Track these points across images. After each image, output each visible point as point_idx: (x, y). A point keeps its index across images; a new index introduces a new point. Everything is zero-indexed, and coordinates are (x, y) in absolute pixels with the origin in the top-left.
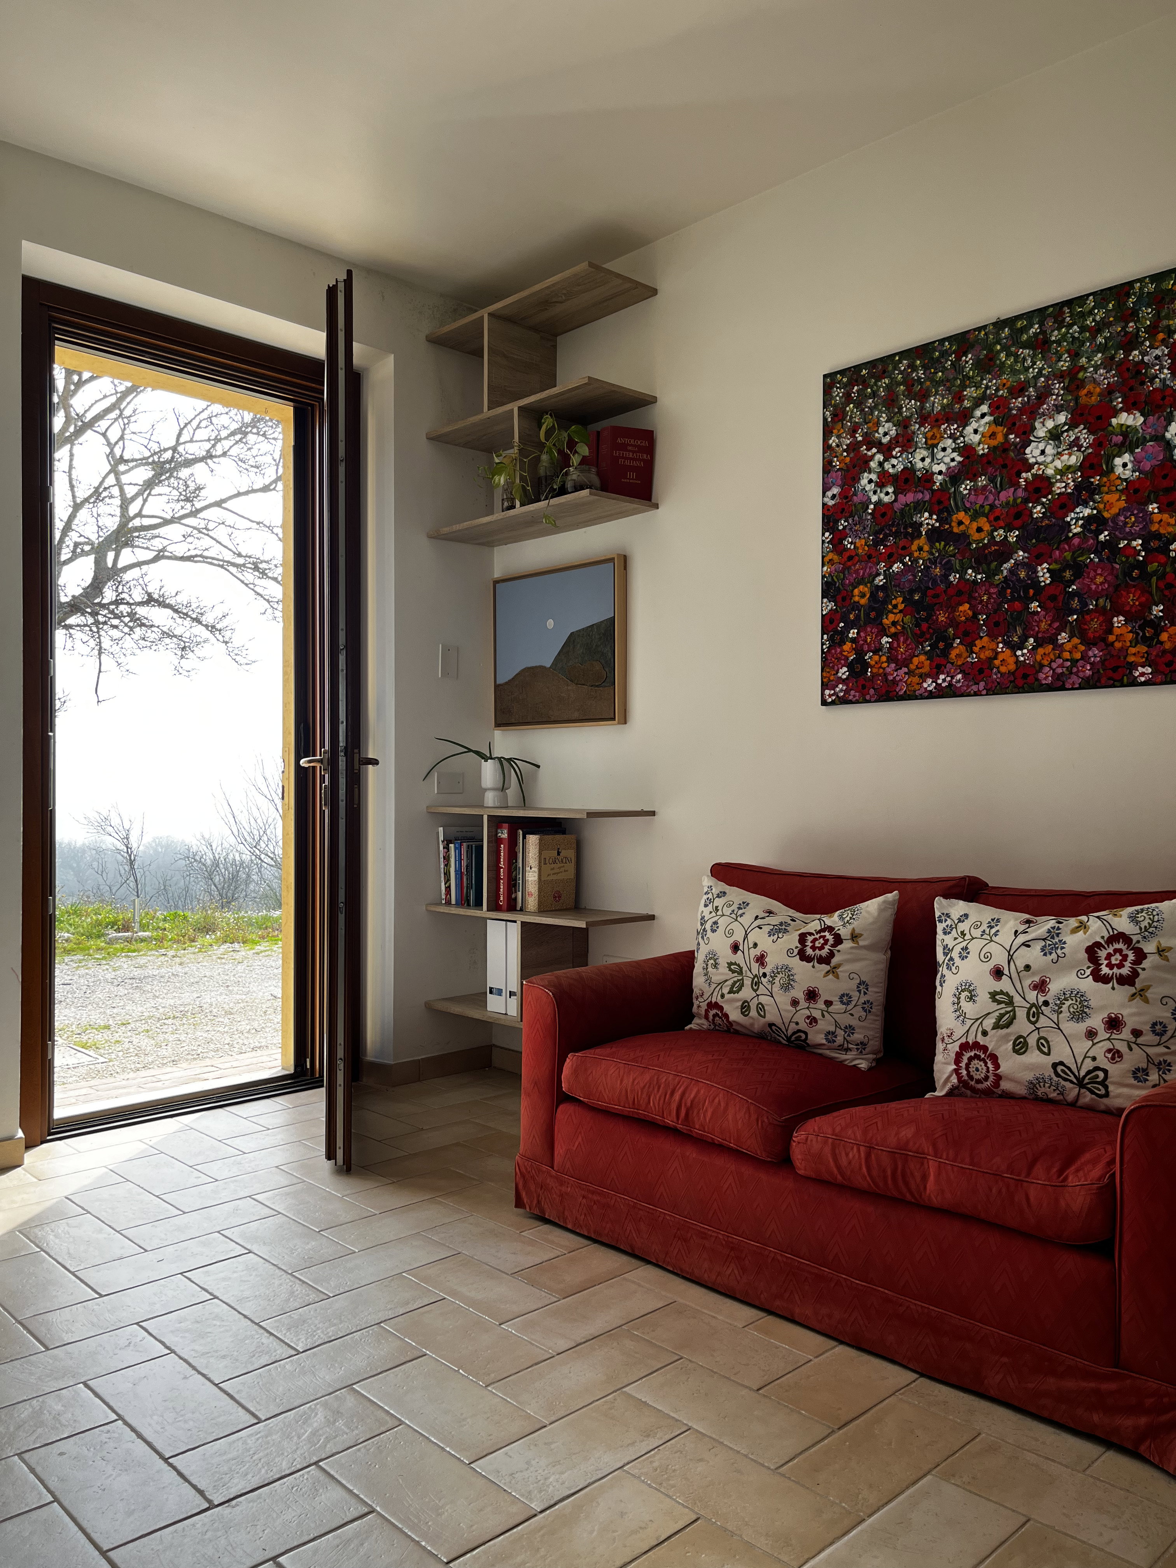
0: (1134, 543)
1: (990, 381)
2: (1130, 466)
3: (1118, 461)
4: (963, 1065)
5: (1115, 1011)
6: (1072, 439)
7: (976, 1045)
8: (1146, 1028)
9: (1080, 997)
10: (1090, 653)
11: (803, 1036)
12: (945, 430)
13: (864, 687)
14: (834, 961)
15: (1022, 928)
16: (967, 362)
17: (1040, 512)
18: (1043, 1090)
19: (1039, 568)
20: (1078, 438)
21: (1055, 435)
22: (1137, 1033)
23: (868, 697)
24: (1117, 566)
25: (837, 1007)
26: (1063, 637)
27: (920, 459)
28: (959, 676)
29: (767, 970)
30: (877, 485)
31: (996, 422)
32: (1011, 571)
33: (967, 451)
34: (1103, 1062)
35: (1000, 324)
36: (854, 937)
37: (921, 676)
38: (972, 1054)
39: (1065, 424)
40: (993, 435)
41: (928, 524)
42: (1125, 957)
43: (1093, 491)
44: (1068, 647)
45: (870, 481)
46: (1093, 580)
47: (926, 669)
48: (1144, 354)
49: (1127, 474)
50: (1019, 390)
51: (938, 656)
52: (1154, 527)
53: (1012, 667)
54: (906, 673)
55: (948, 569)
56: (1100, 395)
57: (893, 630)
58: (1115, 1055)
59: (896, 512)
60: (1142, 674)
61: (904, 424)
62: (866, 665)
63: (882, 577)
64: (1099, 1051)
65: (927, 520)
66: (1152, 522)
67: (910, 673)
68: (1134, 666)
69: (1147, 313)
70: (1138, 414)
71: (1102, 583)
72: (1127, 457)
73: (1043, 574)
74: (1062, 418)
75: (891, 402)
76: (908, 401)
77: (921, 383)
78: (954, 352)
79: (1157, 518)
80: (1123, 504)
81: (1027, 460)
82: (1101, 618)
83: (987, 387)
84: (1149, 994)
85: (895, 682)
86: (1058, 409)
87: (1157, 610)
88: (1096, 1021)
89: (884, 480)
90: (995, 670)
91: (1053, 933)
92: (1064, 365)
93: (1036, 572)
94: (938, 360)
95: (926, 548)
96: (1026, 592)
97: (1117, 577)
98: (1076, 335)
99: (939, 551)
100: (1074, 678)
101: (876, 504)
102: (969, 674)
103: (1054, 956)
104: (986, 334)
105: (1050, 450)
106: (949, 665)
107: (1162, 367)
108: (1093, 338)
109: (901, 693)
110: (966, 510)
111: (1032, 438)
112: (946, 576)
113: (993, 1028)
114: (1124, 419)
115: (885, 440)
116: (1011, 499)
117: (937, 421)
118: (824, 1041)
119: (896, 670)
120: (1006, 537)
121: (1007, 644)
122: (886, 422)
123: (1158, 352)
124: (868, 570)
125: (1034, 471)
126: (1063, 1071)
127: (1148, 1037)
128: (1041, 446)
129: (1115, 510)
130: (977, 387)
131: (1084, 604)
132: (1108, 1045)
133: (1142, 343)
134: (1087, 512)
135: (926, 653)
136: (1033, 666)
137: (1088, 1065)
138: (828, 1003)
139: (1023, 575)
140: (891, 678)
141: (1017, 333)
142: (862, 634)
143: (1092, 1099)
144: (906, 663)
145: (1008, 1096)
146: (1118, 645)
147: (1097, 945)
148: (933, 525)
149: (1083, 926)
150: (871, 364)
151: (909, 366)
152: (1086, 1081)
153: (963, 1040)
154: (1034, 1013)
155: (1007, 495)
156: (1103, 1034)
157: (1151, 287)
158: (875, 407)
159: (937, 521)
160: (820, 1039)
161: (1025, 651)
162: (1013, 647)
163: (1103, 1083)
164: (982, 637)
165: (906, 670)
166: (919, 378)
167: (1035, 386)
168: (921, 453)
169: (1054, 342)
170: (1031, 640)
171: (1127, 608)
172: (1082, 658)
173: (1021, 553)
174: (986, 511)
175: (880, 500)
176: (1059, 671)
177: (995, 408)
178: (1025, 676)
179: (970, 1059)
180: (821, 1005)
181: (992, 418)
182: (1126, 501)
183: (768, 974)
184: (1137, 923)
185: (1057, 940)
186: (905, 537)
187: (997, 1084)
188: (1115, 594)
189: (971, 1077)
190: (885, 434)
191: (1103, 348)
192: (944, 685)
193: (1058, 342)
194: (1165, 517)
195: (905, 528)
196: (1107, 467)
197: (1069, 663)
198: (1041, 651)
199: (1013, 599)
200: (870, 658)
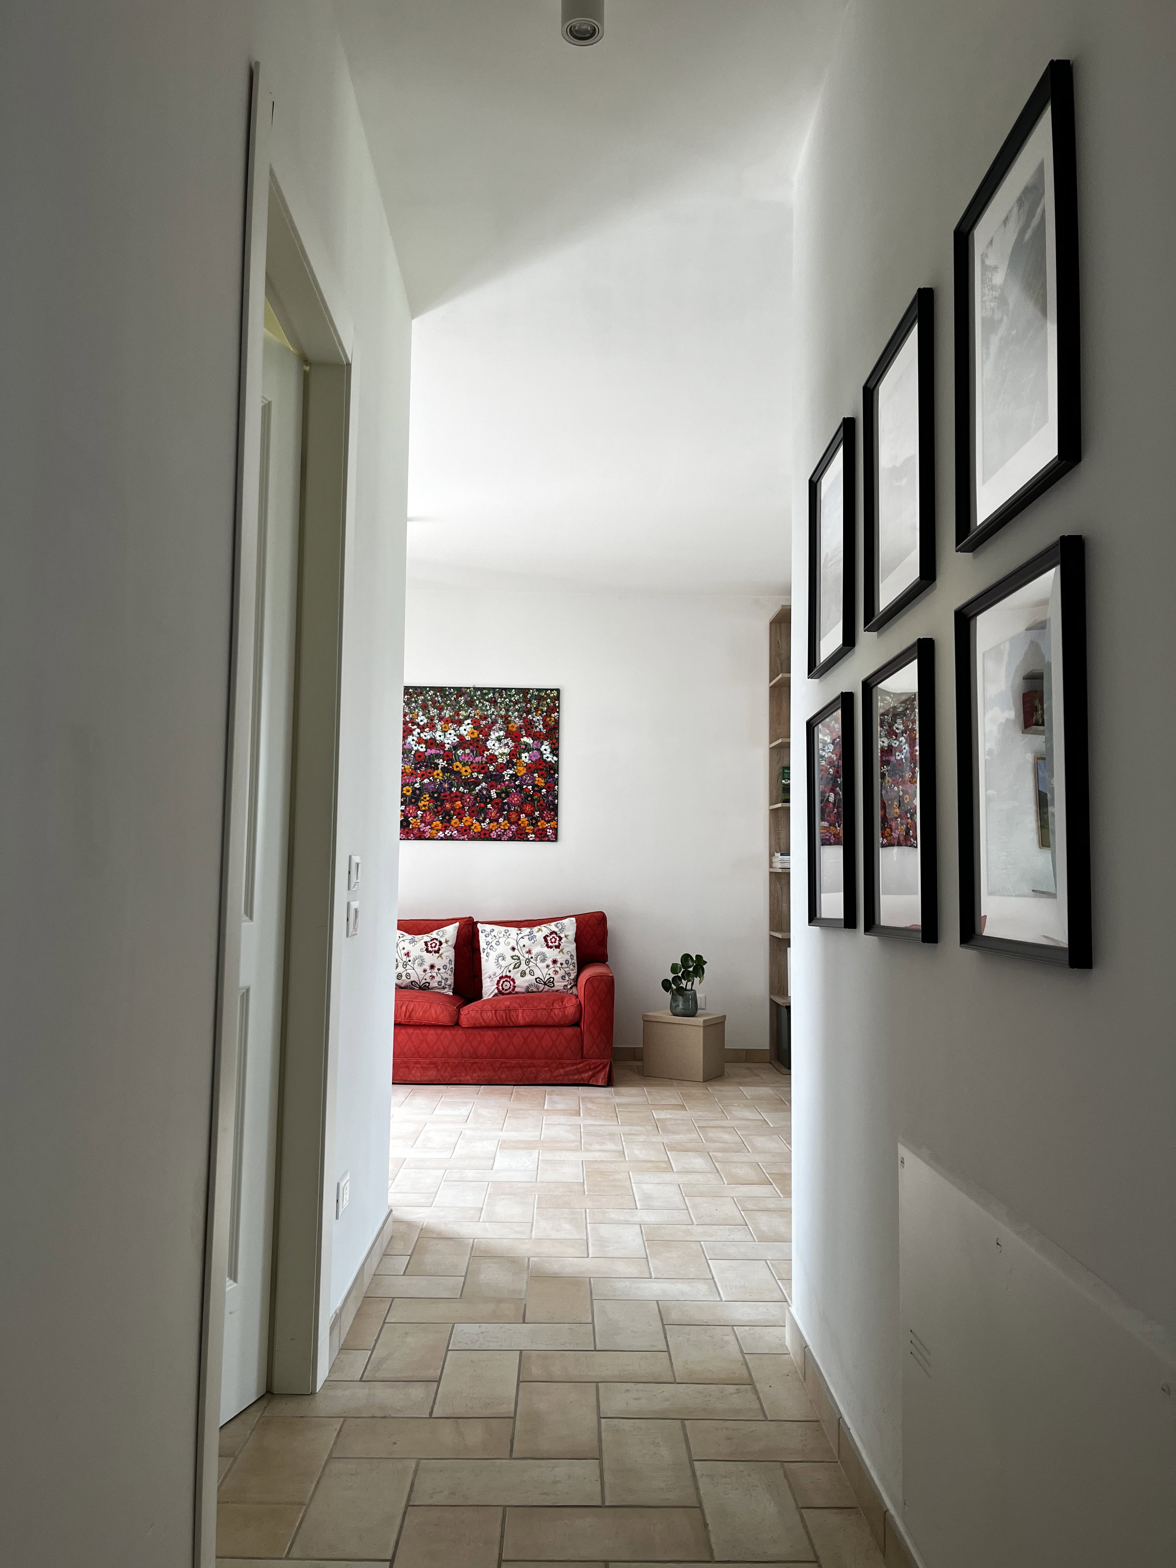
0: (529, 787)
1: (472, 711)
2: (528, 758)
3: (523, 755)
4: (500, 985)
5: (554, 958)
6: (506, 742)
7: (506, 976)
8: (564, 962)
9: (543, 954)
10: (512, 827)
11: (427, 984)
12: (451, 726)
13: (408, 833)
14: (440, 952)
15: (519, 932)
16: (461, 700)
17: (492, 769)
18: (531, 988)
19: (492, 791)
20: (508, 743)
21: (499, 739)
22: (562, 964)
23: (410, 838)
24: (522, 795)
25: (442, 970)
26: (501, 820)
27: (438, 735)
28: (456, 832)
29: (411, 959)
30: (416, 742)
31: (474, 728)
32: (479, 790)
33: (461, 737)
34: (552, 975)
35: (476, 689)
36: (446, 942)
37: (437, 830)
38: (504, 980)
39: (503, 736)
40: (473, 733)
41: (442, 765)
42: (556, 939)
43: (514, 764)
44: (503, 824)
45: (413, 740)
46: (513, 799)
47: (440, 827)
48: (533, 717)
49: (527, 760)
50: (485, 718)
51: (445, 822)
52: (536, 783)
53: (480, 830)
54: (429, 828)
55: (451, 785)
56: (516, 728)
57: (423, 808)
58: (556, 972)
59: (426, 756)
60: (531, 837)
61: (431, 719)
62: (409, 823)
63: (418, 784)
64: (551, 971)
65: (442, 763)
66: (535, 780)
67: (432, 828)
68: (528, 834)
69: (534, 702)
70: (531, 739)
71: (517, 801)
72: (526, 754)
73: (493, 794)
74: (502, 733)
75: (424, 707)
76: (433, 709)
77: (440, 703)
78: (455, 694)
79: (537, 779)
80: (525, 772)
81: (487, 747)
82: (516, 814)
83: (470, 713)
84: (564, 951)
85: (424, 832)
86: (501, 729)
87: (537, 814)
88: (549, 962)
89: (420, 741)
90: (472, 831)
91: (531, 933)
92: (503, 713)
93: (490, 792)
94: (448, 695)
95: (441, 775)
96: (486, 800)
97: (522, 799)
98: (508, 703)
99: (446, 777)
100: (505, 836)
101: (416, 751)
102: (460, 831)
103: (533, 941)
104: (470, 691)
105: (497, 744)
106: (451, 827)
107: (540, 724)
108: (514, 706)
109: (427, 837)
110: (460, 762)
111: (489, 738)
112: (450, 789)
113: (513, 969)
114: (525, 739)
115: (421, 723)
116: (480, 761)
117: (447, 721)
118: (437, 986)
119: (425, 827)
120: (478, 776)
121: (477, 820)
122: (422, 715)
123: (538, 718)
124: (411, 780)
125: (490, 751)
126: (539, 980)
127: (565, 965)
128: (494, 742)
129: (522, 774)
130: (466, 712)
131: (510, 808)
132: (554, 969)
133: (533, 713)
134: (511, 772)
135: (440, 820)
136: (488, 830)
137: (548, 977)
138: (439, 969)
139: (485, 793)
140: (422, 830)
141: (483, 695)
142: (408, 809)
143: (548, 989)
144: (430, 824)
145: (517, 993)
146: (522, 825)
147: (547, 936)
148: (444, 765)
149: (540, 930)
150: (415, 688)
151: (434, 694)
152: (547, 982)
153: (501, 975)
154: (528, 961)
155: (478, 759)
156: (552, 966)
157: (537, 693)
158: (417, 707)
159: (446, 764)
161: (485, 824)
162: (480, 822)
163: (553, 982)
164: (466, 816)
166: (439, 701)
167: (491, 718)
168: (439, 733)
169: (499, 703)
170: (488, 820)
171: (526, 811)
172: (509, 829)
173: (484, 783)
174: (469, 764)
175: (418, 750)
176: (499, 833)
177: (475, 722)
178: (485, 834)
179: (503, 982)
180: (436, 970)
181: (472, 726)
182: (526, 770)
184: (558, 927)
185: (532, 935)
186: (431, 768)
187: (513, 990)
188: (522, 805)
189: (503, 989)
190: (421, 721)
191: (517, 710)
192: (448, 835)
193: (501, 703)
194: (540, 779)
195: (431, 764)
196: (519, 756)
197: (503, 831)
198: (492, 824)
199: (480, 802)
200: (412, 820)
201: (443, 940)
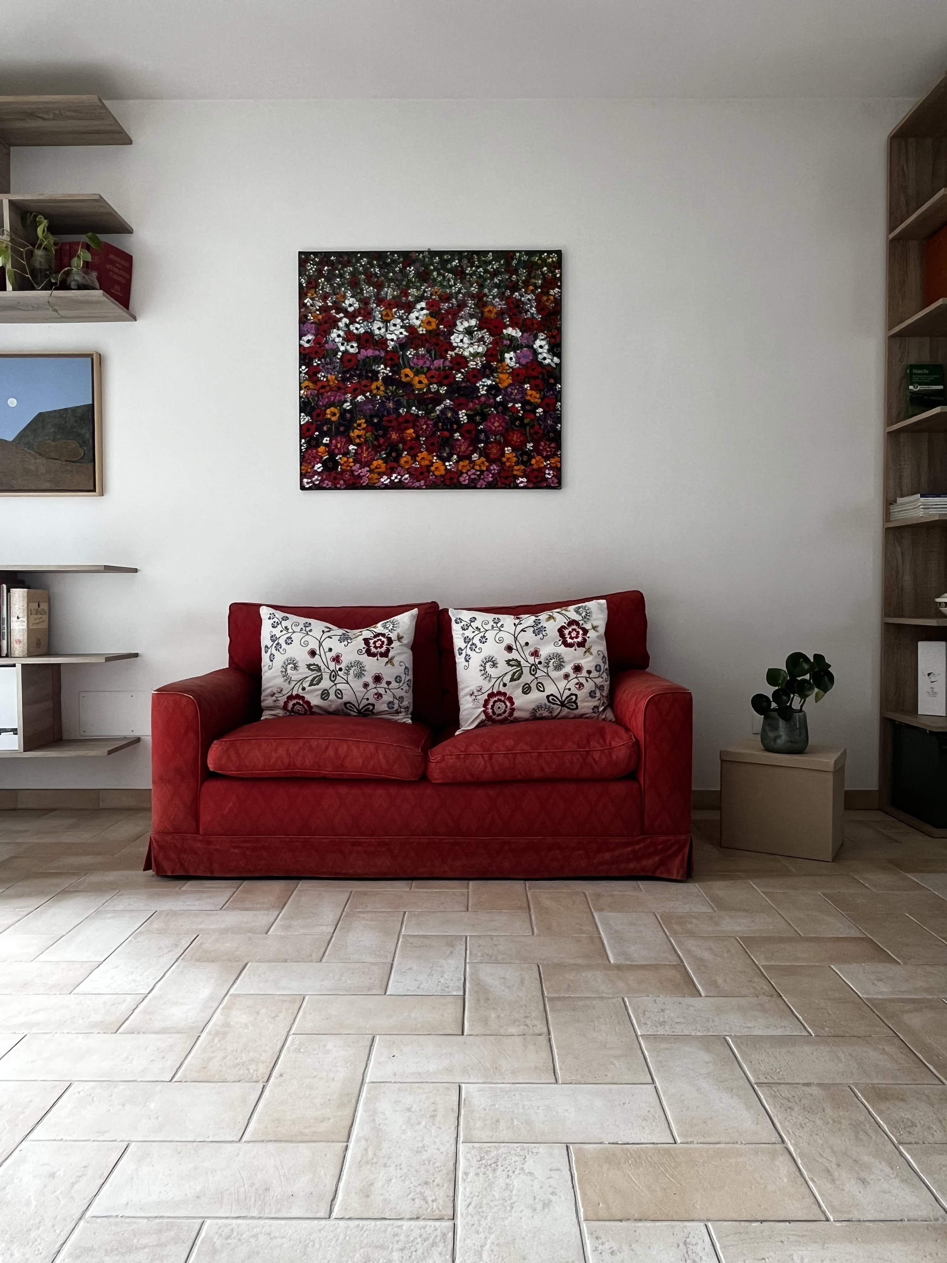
0: (517, 405)
1: (427, 288)
2: (514, 360)
3: (507, 356)
4: (489, 706)
5: (577, 662)
6: (480, 336)
7: (499, 693)
8: (593, 669)
9: (558, 656)
10: (492, 468)
11: (371, 707)
12: (395, 313)
13: (335, 478)
14: (390, 655)
15: (517, 621)
16: (410, 272)
17: (459, 378)
18: (540, 712)
19: (460, 412)
20: (483, 337)
21: (469, 332)
22: (589, 672)
23: (338, 486)
24: (507, 417)
25: (394, 685)
26: (475, 456)
27: (377, 327)
28: (407, 476)
29: (343, 666)
30: (344, 339)
31: (431, 315)
32: (442, 411)
33: (411, 329)
34: (574, 690)
35: (433, 254)
36: (400, 638)
37: (379, 473)
38: (496, 699)
39: (475, 326)
40: (429, 323)
41: (383, 373)
42: (578, 633)
43: (493, 370)
44: (479, 462)
45: (339, 336)
46: (493, 424)
47: (383, 469)
48: (522, 296)
49: (512, 364)
50: (447, 298)
51: (391, 461)
52: (528, 398)
53: (443, 472)
54: (367, 471)
55: (398, 405)
56: (496, 313)
57: (358, 441)
58: (580, 685)
59: (359, 361)
60: (522, 482)
61: (365, 302)
62: (337, 463)
63: (349, 404)
64: (572, 684)
65: (383, 370)
66: (526, 394)
67: (371, 471)
68: (516, 477)
69: (523, 271)
70: (518, 330)
71: (498, 427)
72: (512, 354)
73: (463, 416)
74: (473, 322)
75: (354, 285)
76: (367, 287)
77: (378, 277)
78: (401, 262)
79: (529, 392)
80: (510, 381)
81: (452, 344)
82: (499, 447)
83: (425, 291)
84: (592, 650)
85: (360, 477)
86: (472, 316)
87: (530, 446)
88: (568, 669)
89: (349, 337)
90: (431, 473)
91: (537, 622)
92: (474, 289)
93: (458, 415)
94: (389, 264)
95: (382, 388)
96: (452, 426)
97: (507, 424)
98: (482, 274)
99: (391, 391)
100: (482, 481)
101: (343, 352)
102: (413, 475)
103: (541, 636)
104: (423, 257)
105: (466, 340)
106: (399, 468)
107: (531, 307)
108: (492, 279)
109: (364, 484)
110: (411, 368)
111: (454, 330)
112: (396, 410)
113: (510, 682)
114: (510, 331)
115: (351, 309)
116: (441, 366)
117: (389, 305)
118: (387, 709)
119: (360, 469)
120: (438, 390)
121: (440, 458)
122: (351, 297)
123: (529, 297)
124: (337, 398)
125: (456, 351)
126: (553, 699)
127: (594, 674)
128: (461, 337)
129: (505, 384)
130: (418, 289)
131: (488, 438)
132: (576, 681)
133: (520, 289)
134: (489, 382)
135: (383, 459)
136: (456, 473)
137: (567, 693)
138: (388, 683)
139: (449, 415)
140: (356, 474)
141: (444, 263)
142: (334, 442)
143: (568, 712)
144: (368, 464)
145: (517, 720)
146: (508, 464)
147: (563, 627)
148: (387, 374)
149: (551, 617)
150: (339, 254)
151: (368, 263)
152: (566, 702)
153: (490, 691)
154: (534, 669)
155: (439, 363)
156: (573, 676)
157: (525, 258)
158: (342, 285)
159: (390, 371)
160: (384, 707)
161: (451, 463)
162: (444, 460)
163: (575, 702)
164: (422, 452)
165: (368, 469)
166: (376, 273)
167: (456, 299)
168: (377, 324)
169: (468, 274)
170: (455, 457)
171: (513, 442)
172: (487, 470)
173: (448, 401)
174: (425, 371)
175: (346, 351)
176: (473, 477)
177: (430, 306)
178: (451, 479)
179: (495, 702)
180: (384, 685)
181: (428, 312)
182: (513, 380)
183: (343, 668)
184: (580, 614)
185: (540, 626)
186: (366, 379)
187: (511, 714)
188: (505, 433)
189: (494, 713)
190: (350, 305)
191: (497, 286)
192: (396, 481)
193: (471, 275)
194: (534, 393)
195: (367, 372)
196: (501, 357)
197: (478, 473)
198: (461, 463)
199: (443, 430)
200: (340, 458)
201: (393, 636)
